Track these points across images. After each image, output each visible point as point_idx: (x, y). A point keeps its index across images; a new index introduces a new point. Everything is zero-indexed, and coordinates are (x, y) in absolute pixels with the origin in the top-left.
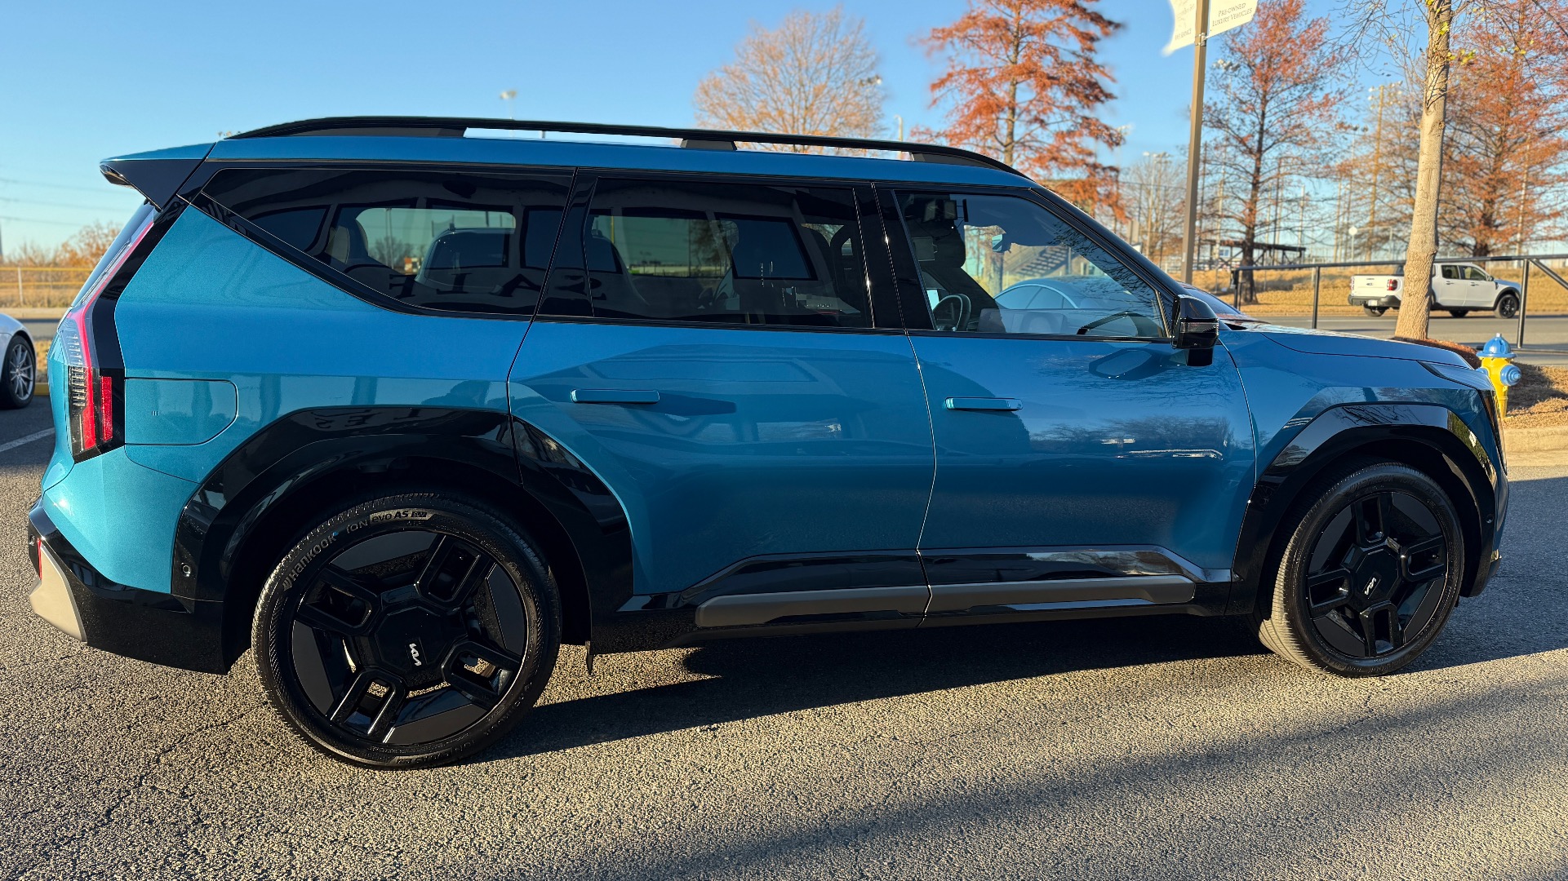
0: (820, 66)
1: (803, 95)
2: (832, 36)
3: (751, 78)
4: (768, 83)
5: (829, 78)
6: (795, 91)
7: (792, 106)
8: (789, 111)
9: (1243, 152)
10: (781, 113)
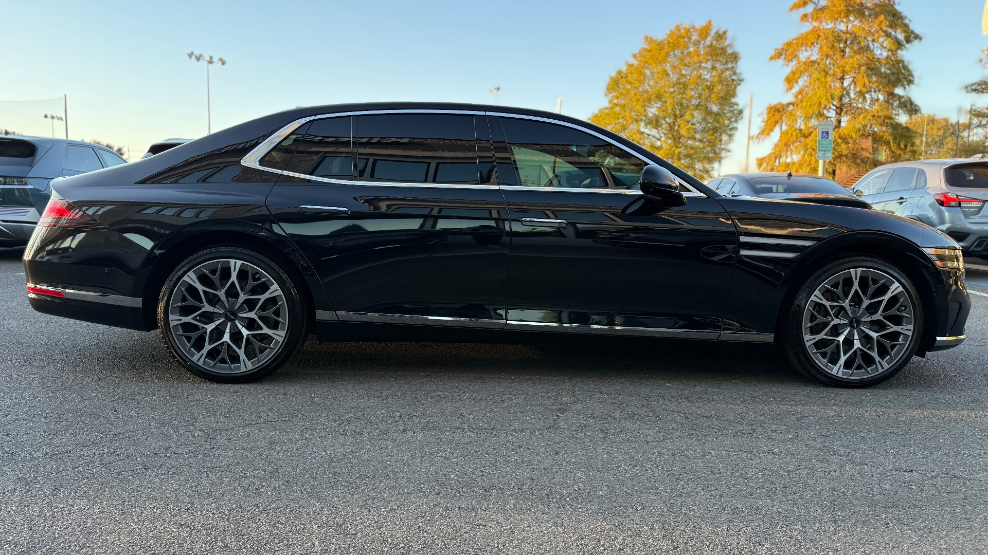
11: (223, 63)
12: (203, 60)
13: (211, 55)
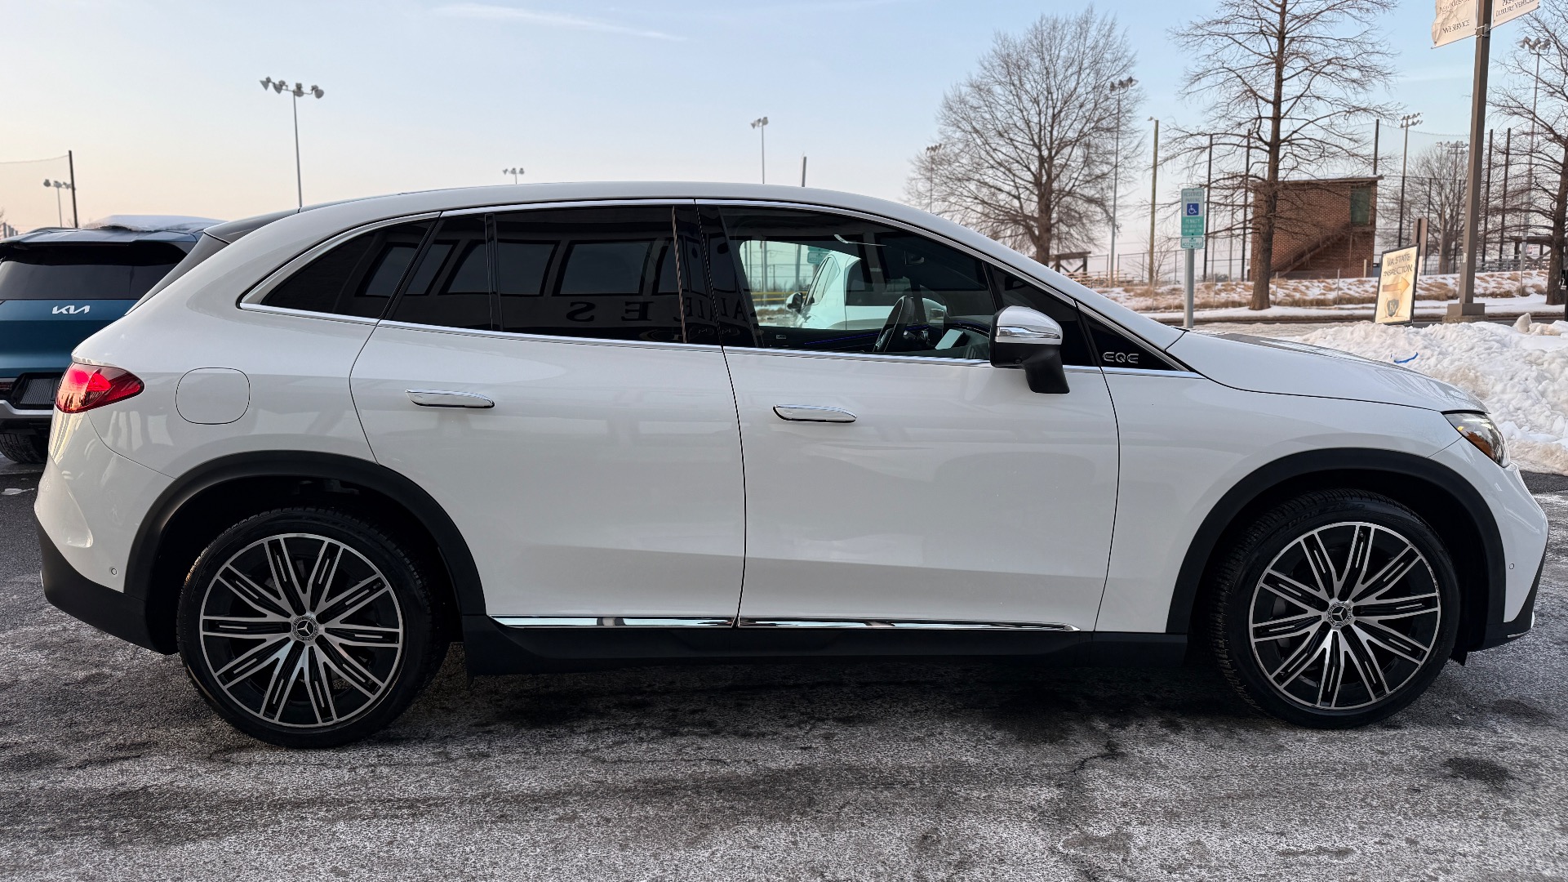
0: (1070, 71)
1: (1050, 102)
2: (1082, 40)
3: (998, 89)
4: (1014, 92)
5: (1078, 84)
6: (1042, 101)
7: (1039, 114)
8: (1036, 120)
9: (1550, 140)
10: (1028, 123)
11: (319, 93)
12: (287, 90)
13: (299, 82)
